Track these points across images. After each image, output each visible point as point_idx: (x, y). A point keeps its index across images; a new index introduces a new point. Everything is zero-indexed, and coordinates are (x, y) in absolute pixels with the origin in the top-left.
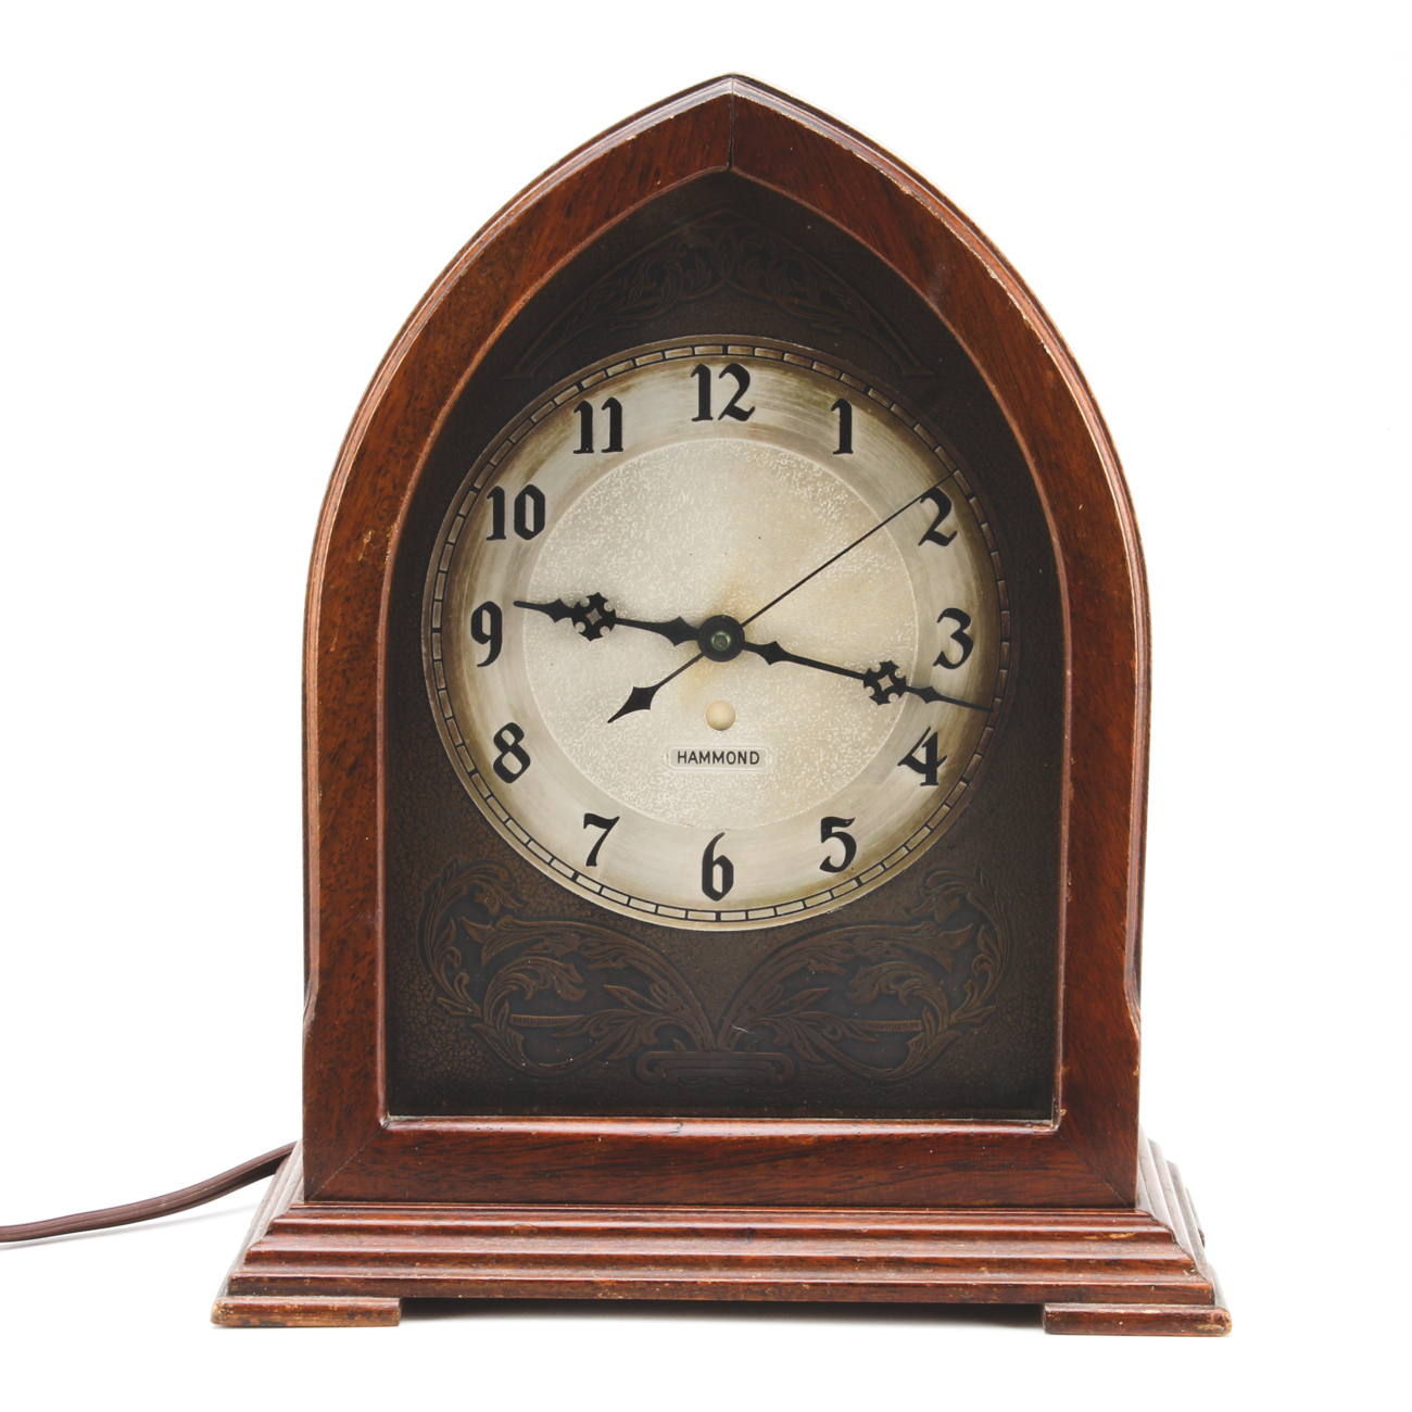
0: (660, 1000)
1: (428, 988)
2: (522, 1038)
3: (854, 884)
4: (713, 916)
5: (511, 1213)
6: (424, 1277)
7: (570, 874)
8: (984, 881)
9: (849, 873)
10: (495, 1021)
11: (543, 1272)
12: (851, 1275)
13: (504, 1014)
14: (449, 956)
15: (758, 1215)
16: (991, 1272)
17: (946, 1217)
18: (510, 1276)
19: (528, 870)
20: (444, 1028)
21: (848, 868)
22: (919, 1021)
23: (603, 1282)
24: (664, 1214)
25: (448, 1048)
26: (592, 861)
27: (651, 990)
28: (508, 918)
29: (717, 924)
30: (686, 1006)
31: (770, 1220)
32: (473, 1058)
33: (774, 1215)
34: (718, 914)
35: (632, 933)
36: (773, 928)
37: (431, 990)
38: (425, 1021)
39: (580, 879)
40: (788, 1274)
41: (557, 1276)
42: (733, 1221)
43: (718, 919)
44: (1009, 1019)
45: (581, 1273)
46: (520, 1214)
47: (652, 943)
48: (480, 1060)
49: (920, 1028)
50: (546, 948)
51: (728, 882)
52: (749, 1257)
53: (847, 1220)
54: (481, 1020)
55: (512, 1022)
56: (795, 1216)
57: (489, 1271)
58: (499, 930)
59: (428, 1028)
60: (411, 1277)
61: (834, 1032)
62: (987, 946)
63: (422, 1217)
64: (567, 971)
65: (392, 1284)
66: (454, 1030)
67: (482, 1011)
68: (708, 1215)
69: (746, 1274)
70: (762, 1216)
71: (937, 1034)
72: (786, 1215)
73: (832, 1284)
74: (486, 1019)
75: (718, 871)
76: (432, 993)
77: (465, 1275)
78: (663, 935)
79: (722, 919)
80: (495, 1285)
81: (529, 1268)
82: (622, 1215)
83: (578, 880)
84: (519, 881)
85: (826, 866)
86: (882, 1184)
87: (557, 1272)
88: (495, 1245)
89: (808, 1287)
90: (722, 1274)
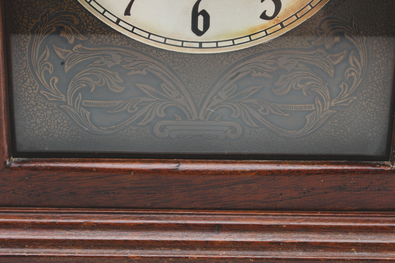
0: (167, 93)
1: (35, 85)
2: (90, 113)
3: (279, 26)
4: (197, 45)
5: (82, 215)
6: (30, 254)
7: (115, 20)
8: (355, 26)
9: (276, 20)
10: (74, 104)
11: (99, 251)
12: (277, 253)
13: (79, 100)
14: (46, 67)
15: (223, 216)
16: (358, 252)
17: (330, 218)
18: (80, 253)
19: (90, 17)
20: (45, 107)
21: (276, 17)
22: (313, 105)
23: (133, 257)
24: (169, 216)
25: (48, 118)
26: (127, 12)
27: (162, 86)
28: (79, 46)
29: (200, 49)
30: (181, 96)
31: (230, 219)
32: (62, 124)
33: (232, 216)
34: (201, 43)
35: (151, 54)
36: (232, 52)
37: (37, 86)
38: (34, 104)
39: (121, 23)
40: (241, 253)
41: (106, 253)
42: (209, 219)
43: (201, 47)
44: (364, 104)
45: (121, 252)
46: (87, 215)
47: (162, 60)
48: (66, 125)
49: (314, 108)
50: (102, 63)
51: (207, 26)
52: (218, 242)
53: (274, 219)
54: (66, 103)
55: (83, 104)
56: (244, 217)
57: (68, 250)
58: (74, 52)
59: (36, 107)
60: (22, 254)
61: (265, 111)
62: (354, 63)
63: (30, 217)
64: (114, 76)
65: (11, 258)
66: (50, 108)
67: (66, 98)
68: (194, 216)
69: (217, 252)
70: (225, 216)
71: (323, 112)
72: (238, 216)
73: (267, 259)
74: (69, 103)
75: (201, 19)
76: (37, 88)
77: (54, 253)
78: (169, 56)
79: (203, 47)
80: (71, 259)
81: (91, 248)
82: (145, 216)
83: (120, 24)
84: (85, 24)
85: (264, 16)
86: (293, 198)
87: (107, 251)
88: (72, 234)
89: (252, 261)
90: (202, 252)
